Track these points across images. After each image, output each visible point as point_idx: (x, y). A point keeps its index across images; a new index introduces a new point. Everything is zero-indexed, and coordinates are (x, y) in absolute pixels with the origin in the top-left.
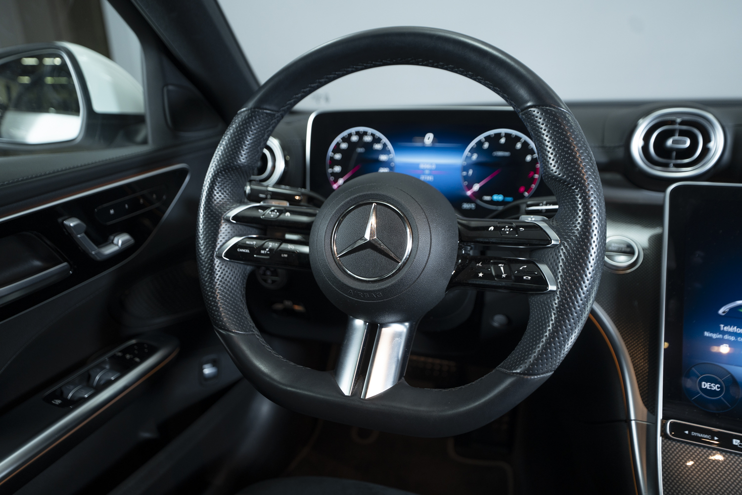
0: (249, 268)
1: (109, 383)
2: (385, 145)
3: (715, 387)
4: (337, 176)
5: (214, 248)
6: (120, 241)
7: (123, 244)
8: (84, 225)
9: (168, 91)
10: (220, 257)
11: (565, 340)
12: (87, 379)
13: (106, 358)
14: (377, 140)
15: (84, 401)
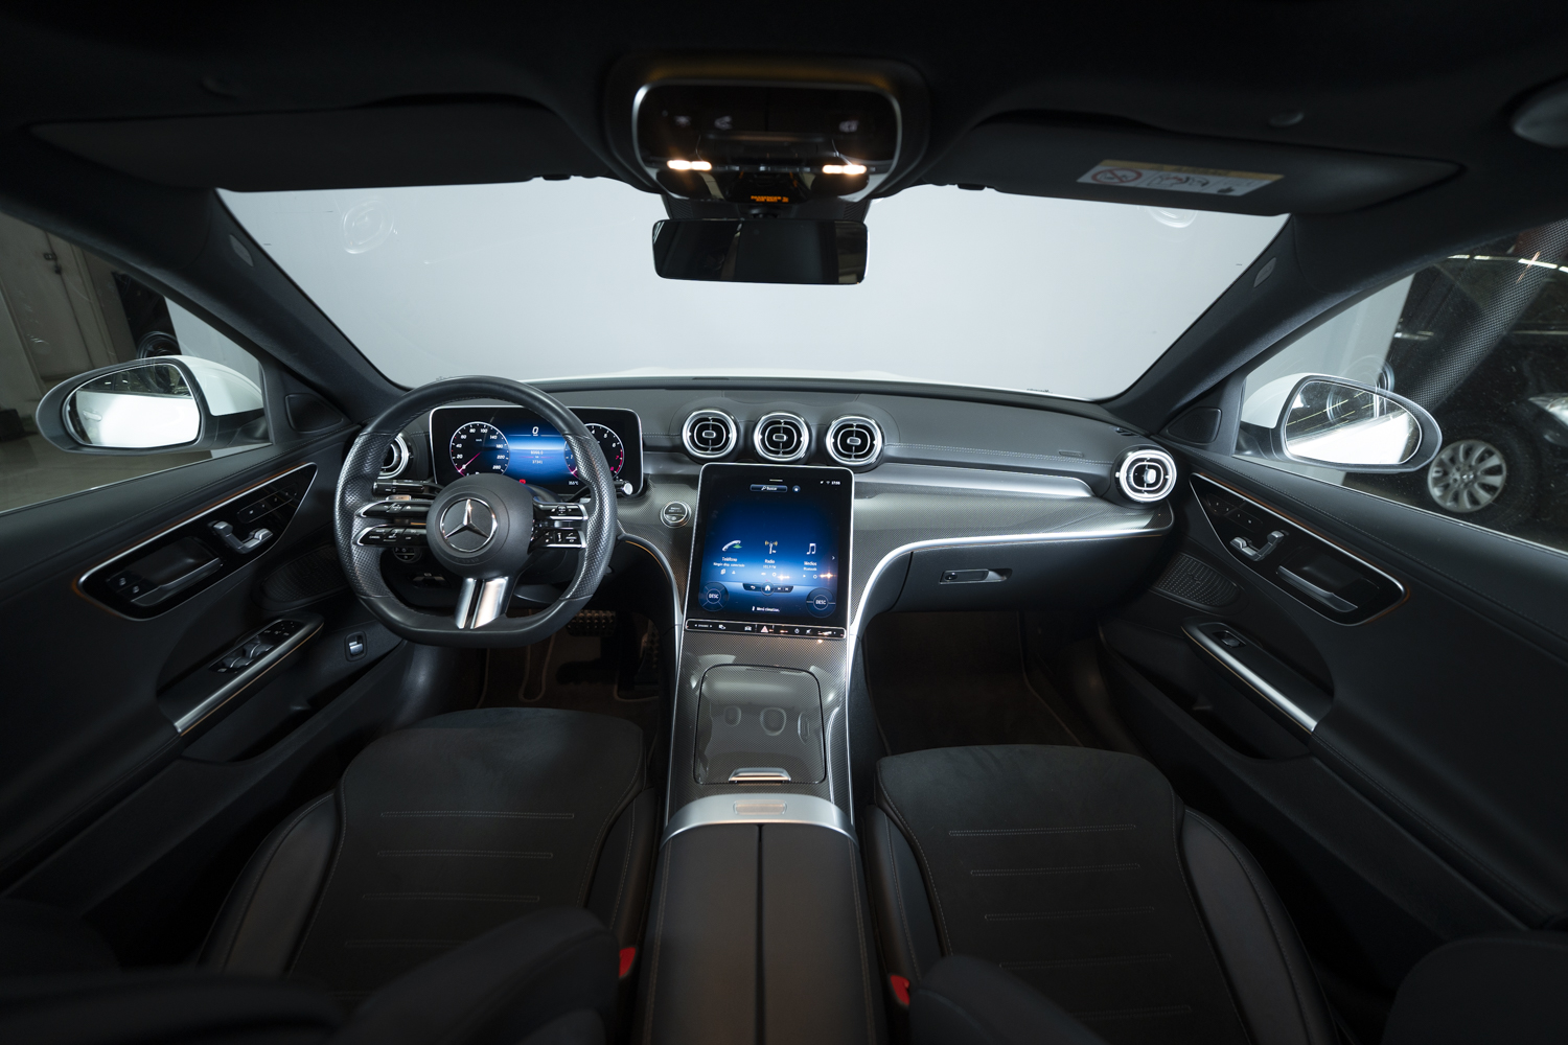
0: (381, 550)
1: (264, 654)
2: (499, 435)
3: (716, 597)
4: (460, 463)
5: (350, 537)
6: (260, 535)
7: (263, 537)
8: (231, 526)
9: (289, 399)
10: (355, 543)
11: (597, 572)
12: (244, 654)
13: (256, 635)
14: (494, 432)
15: (245, 668)
